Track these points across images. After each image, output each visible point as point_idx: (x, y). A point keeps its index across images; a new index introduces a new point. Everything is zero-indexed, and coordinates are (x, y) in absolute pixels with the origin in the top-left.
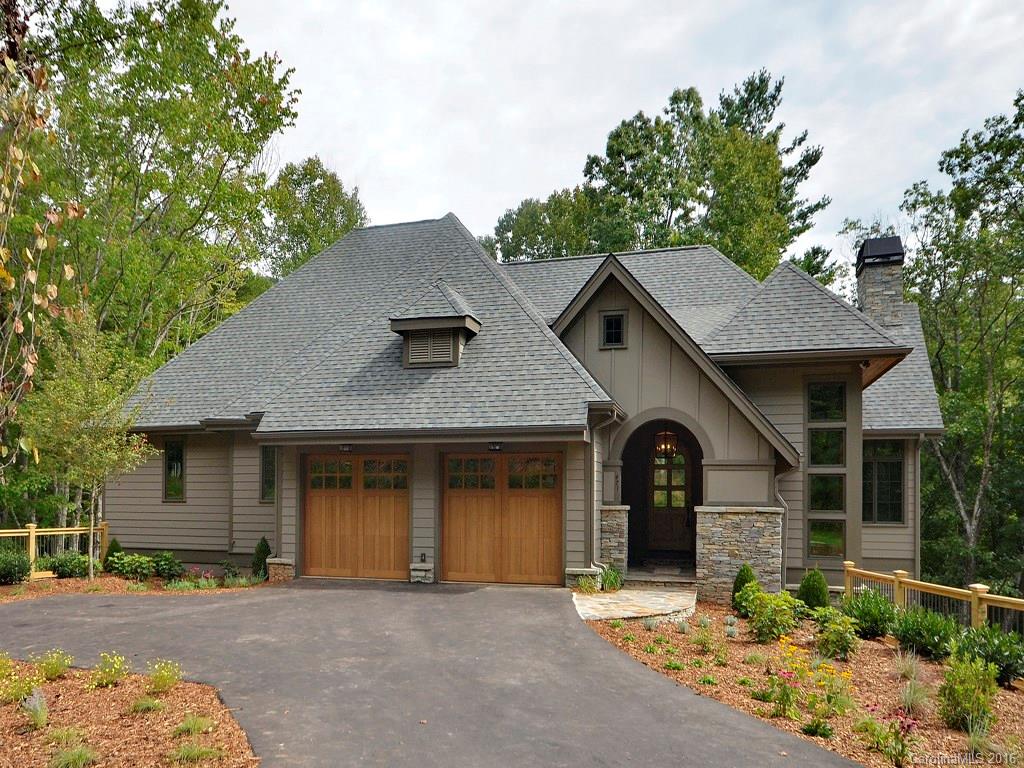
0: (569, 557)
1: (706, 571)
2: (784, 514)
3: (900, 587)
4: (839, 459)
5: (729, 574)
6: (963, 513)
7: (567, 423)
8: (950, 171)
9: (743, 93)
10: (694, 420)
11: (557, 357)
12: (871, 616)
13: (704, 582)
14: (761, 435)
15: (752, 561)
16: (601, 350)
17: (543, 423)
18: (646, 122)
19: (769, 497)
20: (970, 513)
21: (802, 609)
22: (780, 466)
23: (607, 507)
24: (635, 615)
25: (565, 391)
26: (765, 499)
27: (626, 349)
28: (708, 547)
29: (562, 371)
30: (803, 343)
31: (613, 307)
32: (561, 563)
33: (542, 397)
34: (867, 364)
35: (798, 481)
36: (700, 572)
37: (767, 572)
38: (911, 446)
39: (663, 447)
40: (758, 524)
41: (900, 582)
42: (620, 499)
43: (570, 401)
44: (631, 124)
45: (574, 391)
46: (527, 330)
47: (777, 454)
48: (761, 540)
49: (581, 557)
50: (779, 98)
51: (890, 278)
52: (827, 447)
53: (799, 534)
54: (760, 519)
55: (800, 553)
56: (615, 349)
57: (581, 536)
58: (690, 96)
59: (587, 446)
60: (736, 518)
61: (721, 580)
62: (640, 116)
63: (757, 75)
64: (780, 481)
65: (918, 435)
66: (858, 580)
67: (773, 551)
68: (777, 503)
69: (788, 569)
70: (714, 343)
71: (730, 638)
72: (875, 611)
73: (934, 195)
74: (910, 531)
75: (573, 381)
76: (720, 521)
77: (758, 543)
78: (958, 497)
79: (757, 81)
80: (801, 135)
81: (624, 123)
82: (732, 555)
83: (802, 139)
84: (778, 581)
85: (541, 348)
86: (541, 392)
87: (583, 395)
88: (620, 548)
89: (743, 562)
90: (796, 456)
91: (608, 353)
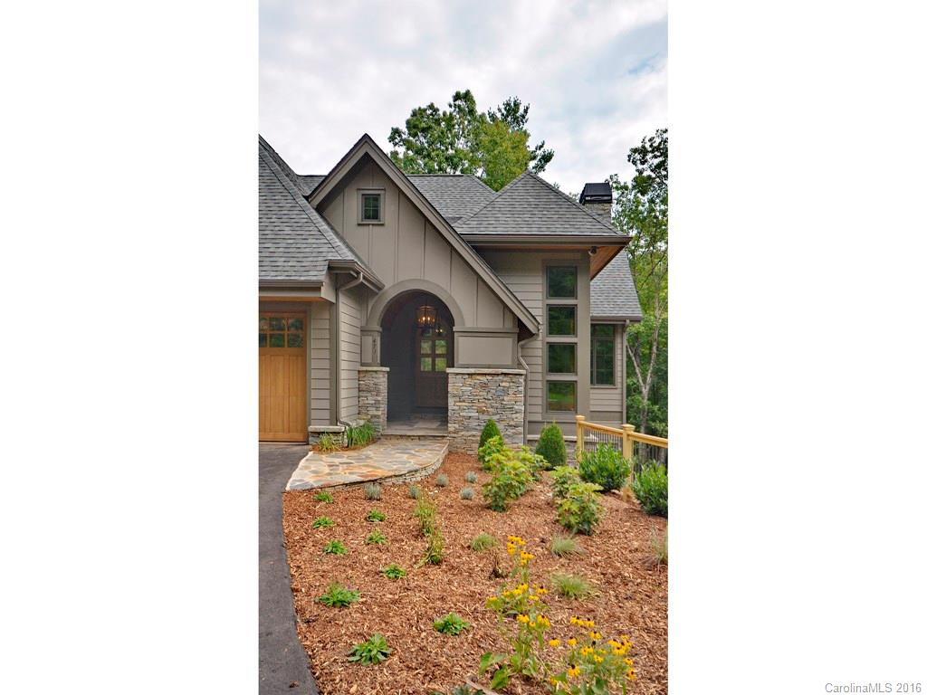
0: (314, 414)
1: (457, 426)
2: (526, 375)
3: (628, 440)
4: (572, 331)
5: (478, 427)
6: (641, 381)
7: (302, 278)
8: (634, 163)
9: (503, 111)
10: (446, 291)
11: (305, 220)
12: (607, 470)
13: (456, 435)
14: (506, 306)
15: (498, 417)
16: (359, 225)
17: (279, 278)
18: (436, 110)
19: (513, 361)
20: (644, 381)
21: (541, 464)
22: (523, 333)
23: (364, 368)
24: (360, 479)
25: (307, 250)
26: (509, 363)
27: (382, 225)
28: (460, 404)
29: (308, 233)
30: (542, 229)
31: (372, 187)
32: (306, 420)
33: (281, 254)
34: (594, 251)
35: (538, 348)
36: (451, 427)
37: (511, 426)
38: (620, 330)
39: (424, 319)
40: (504, 384)
41: (628, 435)
42: (379, 361)
43: (311, 259)
44: (425, 110)
45: (316, 250)
46: (280, 197)
47: (520, 324)
48: (505, 398)
49: (326, 415)
50: (526, 117)
51: (602, 212)
52: (562, 319)
53: (539, 393)
54: (505, 379)
55: (539, 409)
56: (373, 225)
57: (326, 394)
58: (467, 96)
59: (332, 306)
60: (484, 379)
61: (470, 433)
62: (431, 107)
63: (512, 100)
64: (522, 347)
65: (625, 321)
66: (587, 431)
67: (516, 407)
68: (520, 365)
69: (529, 422)
70: (464, 226)
71: (465, 502)
72: (610, 466)
73: (622, 184)
74: (619, 391)
75: (318, 241)
76: (469, 381)
77: (503, 400)
78: (637, 371)
79: (512, 104)
80: (540, 144)
81: (420, 108)
82: (481, 411)
83: (541, 147)
84: (520, 434)
85: (291, 213)
86: (281, 250)
87: (324, 254)
88: (378, 405)
89: (488, 418)
90: (536, 324)
91: (366, 228)
